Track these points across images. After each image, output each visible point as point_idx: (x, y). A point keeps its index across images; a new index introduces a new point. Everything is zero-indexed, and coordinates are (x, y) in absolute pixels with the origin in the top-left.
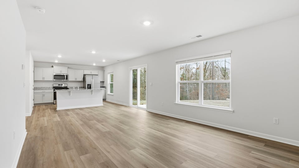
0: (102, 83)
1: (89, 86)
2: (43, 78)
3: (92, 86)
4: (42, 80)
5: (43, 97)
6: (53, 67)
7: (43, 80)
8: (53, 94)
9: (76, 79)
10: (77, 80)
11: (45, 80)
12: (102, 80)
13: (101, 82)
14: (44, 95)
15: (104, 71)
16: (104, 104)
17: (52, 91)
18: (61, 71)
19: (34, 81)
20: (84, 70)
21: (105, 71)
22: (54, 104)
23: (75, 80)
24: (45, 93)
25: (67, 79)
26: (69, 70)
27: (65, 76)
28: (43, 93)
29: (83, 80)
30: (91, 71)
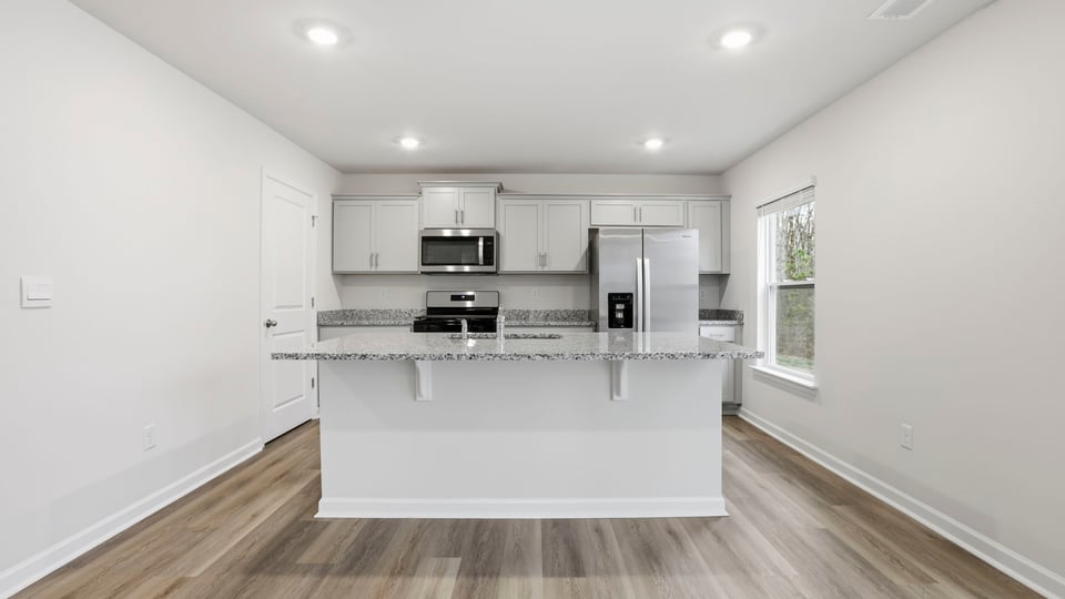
0: (713, 289)
1: (619, 307)
2: (374, 258)
3: (644, 308)
4: (366, 268)
7: (373, 269)
9: (542, 257)
10: (546, 269)
11: (380, 269)
12: (711, 267)
13: (702, 276)
15: (724, 199)
18: (459, 213)
20: (590, 197)
21: (732, 201)
23: (540, 269)
25: (489, 259)
26: (502, 202)
27: (481, 243)
29: (583, 268)
30: (637, 203)
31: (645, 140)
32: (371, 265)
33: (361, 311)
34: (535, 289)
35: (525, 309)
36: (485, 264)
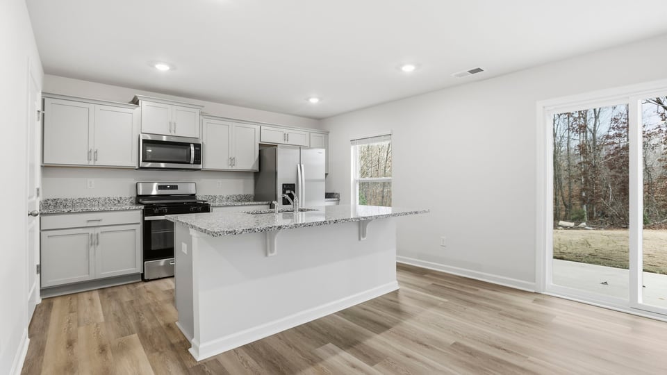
2: (93, 154)
3: (301, 192)
4: (84, 162)
5: (92, 249)
6: (135, 102)
7: (92, 163)
8: (139, 229)
9: (232, 160)
10: (234, 168)
11: (97, 163)
14: (94, 242)
15: (326, 133)
16: (400, 282)
17: (136, 215)
18: (172, 125)
19: (45, 167)
20: (260, 124)
21: (330, 135)
22: (144, 280)
23: (230, 168)
24: (98, 230)
25: (198, 160)
26: (204, 120)
27: (192, 147)
28: (91, 231)
29: (257, 169)
30: (286, 131)
31: (310, 98)
32: (89, 160)
33: (66, 200)
34: (220, 181)
35: (213, 195)
36: (194, 163)
